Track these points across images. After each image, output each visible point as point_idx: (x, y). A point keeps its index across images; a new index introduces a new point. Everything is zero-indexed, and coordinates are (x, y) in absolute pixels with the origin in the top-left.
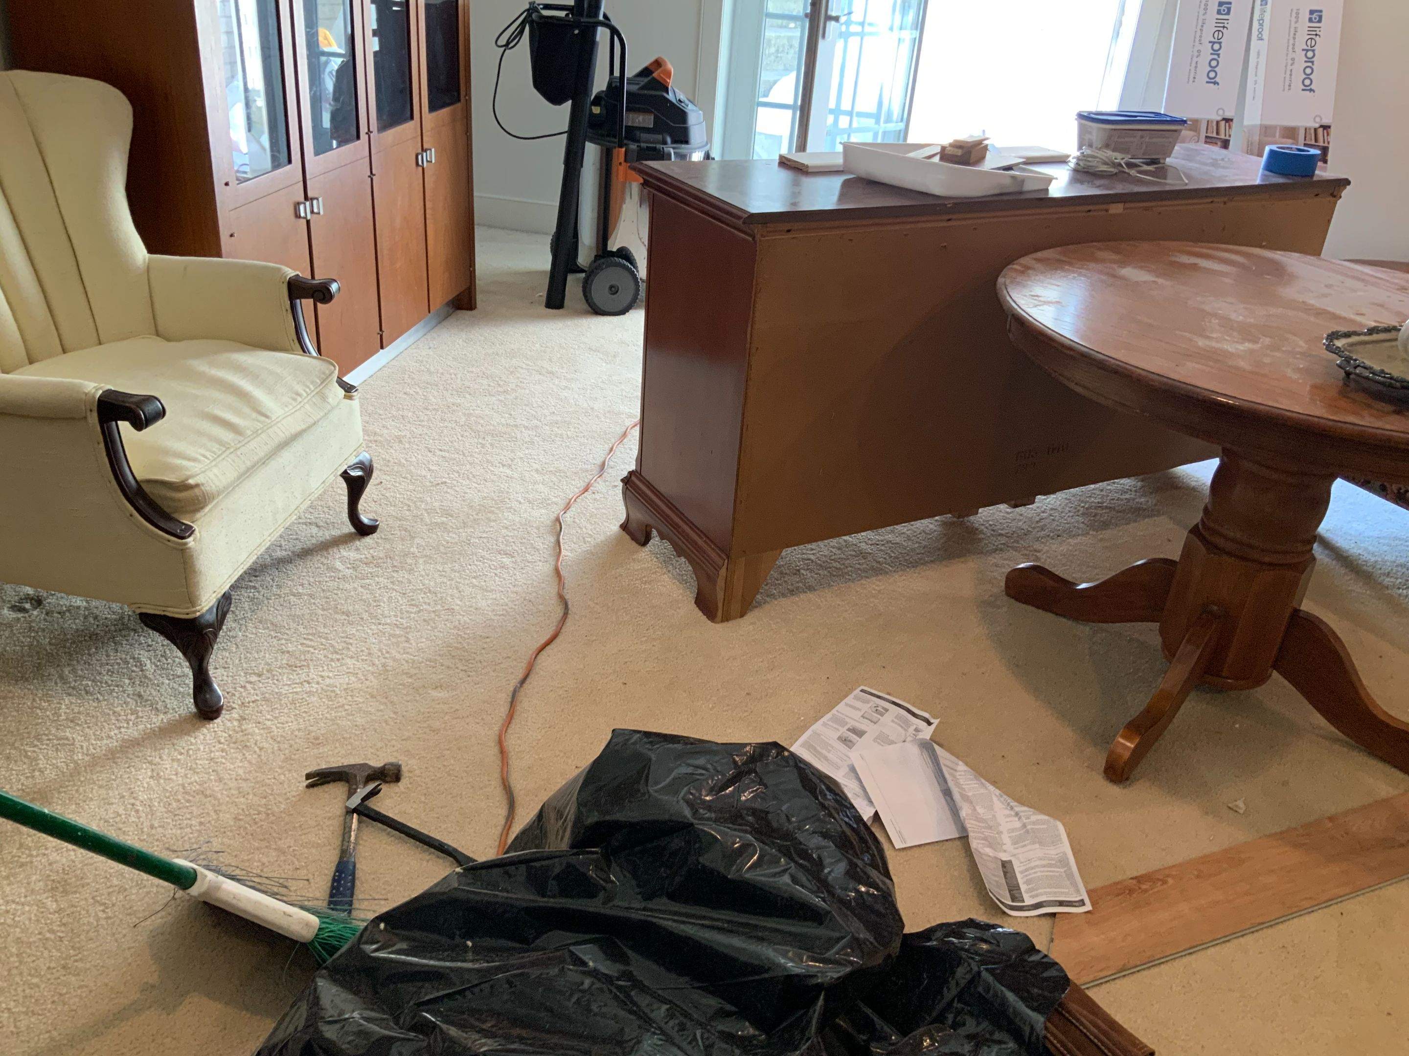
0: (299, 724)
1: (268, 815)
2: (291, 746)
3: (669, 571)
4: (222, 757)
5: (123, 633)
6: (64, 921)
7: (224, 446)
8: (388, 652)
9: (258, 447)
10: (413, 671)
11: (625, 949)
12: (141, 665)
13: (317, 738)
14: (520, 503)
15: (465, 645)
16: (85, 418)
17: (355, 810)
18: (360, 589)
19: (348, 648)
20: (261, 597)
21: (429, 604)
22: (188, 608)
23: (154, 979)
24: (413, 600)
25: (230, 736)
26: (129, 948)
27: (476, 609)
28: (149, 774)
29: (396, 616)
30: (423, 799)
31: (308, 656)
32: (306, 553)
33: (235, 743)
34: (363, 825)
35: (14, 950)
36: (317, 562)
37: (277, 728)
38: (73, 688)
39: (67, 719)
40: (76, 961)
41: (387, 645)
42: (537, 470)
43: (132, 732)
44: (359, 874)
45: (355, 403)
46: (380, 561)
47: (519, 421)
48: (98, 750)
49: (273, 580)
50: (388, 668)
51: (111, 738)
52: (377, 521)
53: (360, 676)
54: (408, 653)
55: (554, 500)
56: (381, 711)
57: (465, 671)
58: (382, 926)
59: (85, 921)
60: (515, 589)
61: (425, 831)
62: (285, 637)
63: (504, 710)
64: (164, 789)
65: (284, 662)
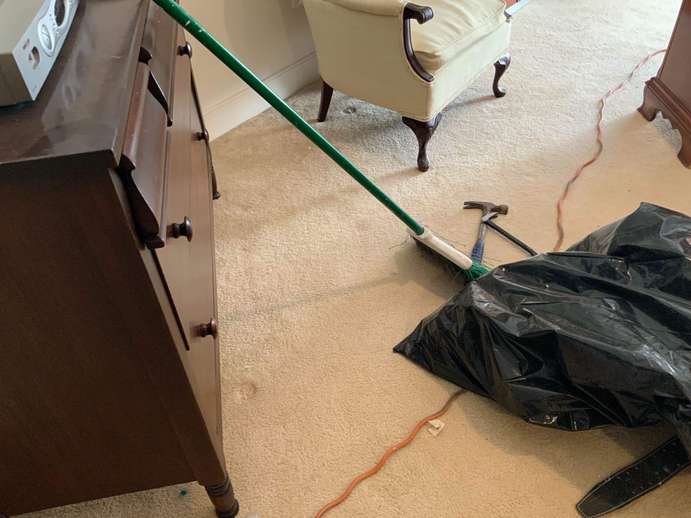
0: (461, 180)
1: (446, 216)
2: (458, 189)
3: (664, 137)
4: (428, 188)
5: (389, 128)
6: (362, 240)
7: (452, 38)
8: (505, 155)
9: (466, 41)
10: (517, 166)
11: (632, 307)
12: (395, 144)
13: (469, 188)
14: (581, 90)
15: (544, 157)
16: (397, 16)
17: (486, 223)
18: (494, 123)
19: (486, 150)
20: (448, 121)
21: (528, 135)
22: (424, 117)
23: (396, 271)
24: (520, 132)
25: (431, 180)
26: (387, 257)
27: (552, 141)
28: (397, 189)
29: (510, 138)
30: (517, 224)
31: (468, 151)
32: (470, 103)
33: (433, 183)
34: (488, 230)
35: (344, 247)
36: (474, 107)
37: (452, 180)
38: (368, 149)
39: (365, 161)
40: (366, 256)
41: (505, 151)
42: (592, 74)
43: (391, 171)
44: (485, 250)
45: (510, 25)
46: (505, 111)
47: (584, 47)
48: (377, 176)
49: (454, 113)
50: (505, 162)
51: (382, 172)
52: (505, 91)
53: (491, 164)
54: (515, 157)
55: (600, 90)
56: (500, 181)
57: (543, 170)
58: (504, 270)
59: (370, 242)
60: (573, 134)
61: (518, 238)
62: (458, 140)
63: (562, 192)
64: (403, 197)
65: (457, 152)
